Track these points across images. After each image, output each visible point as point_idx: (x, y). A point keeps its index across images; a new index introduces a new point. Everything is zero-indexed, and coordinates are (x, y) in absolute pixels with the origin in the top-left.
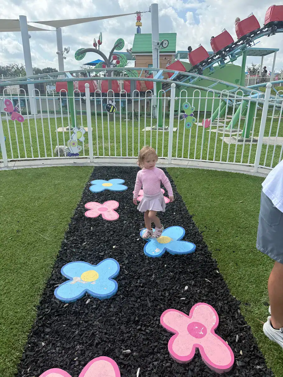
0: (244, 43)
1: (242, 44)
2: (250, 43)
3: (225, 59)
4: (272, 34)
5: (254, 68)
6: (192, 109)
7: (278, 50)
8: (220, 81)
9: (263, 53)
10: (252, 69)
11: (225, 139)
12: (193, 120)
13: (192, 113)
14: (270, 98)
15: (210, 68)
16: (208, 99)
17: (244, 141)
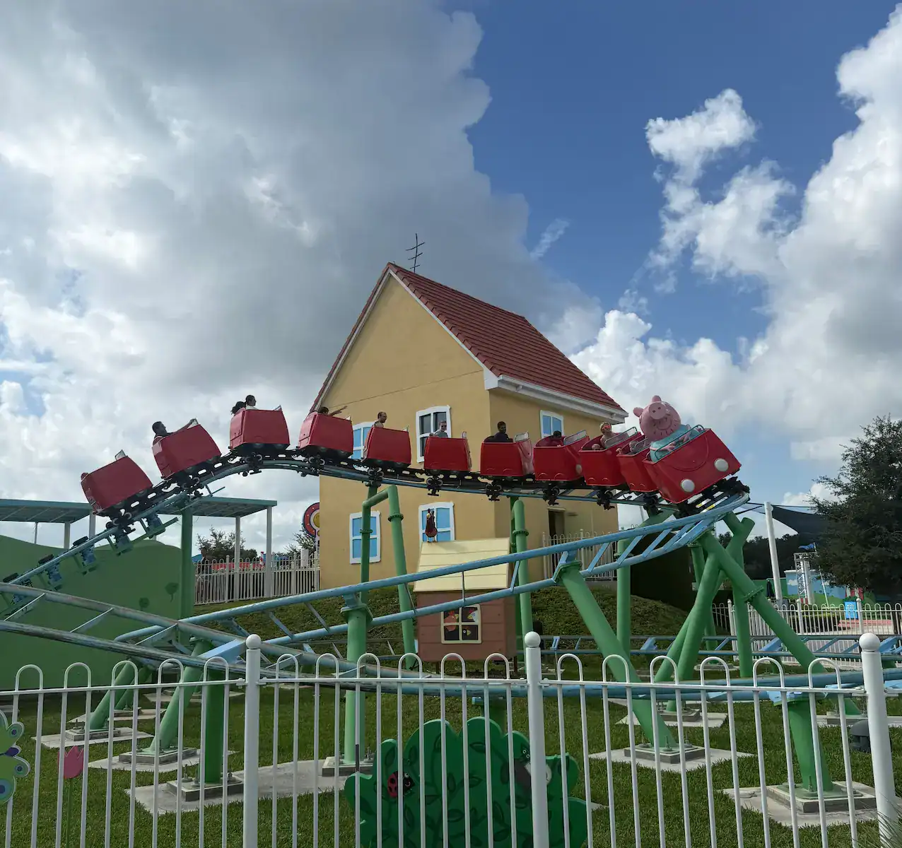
0: (181, 489)
1: (175, 491)
2: (199, 490)
3: (130, 531)
4: (252, 471)
5: (218, 543)
6: (14, 732)
7: (274, 504)
8: (112, 607)
9: (239, 509)
10: (213, 545)
11: (141, 795)
12: (20, 769)
13: (14, 746)
14: (261, 678)
15: (84, 556)
16: (70, 694)
17: (202, 795)
